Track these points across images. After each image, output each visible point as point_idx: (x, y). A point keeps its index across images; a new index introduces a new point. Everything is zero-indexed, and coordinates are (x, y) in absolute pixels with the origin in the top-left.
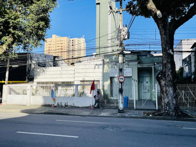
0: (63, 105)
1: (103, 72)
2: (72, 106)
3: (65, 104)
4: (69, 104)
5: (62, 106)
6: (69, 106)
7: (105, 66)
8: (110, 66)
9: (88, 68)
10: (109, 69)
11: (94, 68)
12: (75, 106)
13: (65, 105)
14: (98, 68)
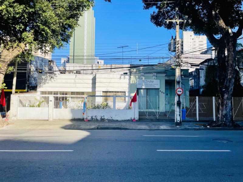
0: (99, 118)
1: (129, 83)
2: (110, 120)
3: (100, 117)
4: (106, 118)
5: (97, 120)
6: (106, 120)
7: (132, 77)
8: (137, 77)
9: (113, 78)
10: (135, 80)
11: (119, 77)
12: (114, 119)
13: (101, 119)
14: (124, 79)
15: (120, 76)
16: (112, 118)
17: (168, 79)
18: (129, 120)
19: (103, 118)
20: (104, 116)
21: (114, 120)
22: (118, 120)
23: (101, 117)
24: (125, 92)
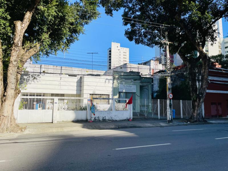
1: (113, 87)
2: (110, 120)
4: (107, 118)
5: (99, 120)
6: (107, 120)
8: (119, 82)
10: (117, 84)
15: (105, 80)
16: (112, 118)
17: (142, 85)
18: (125, 120)
19: (104, 118)
20: (105, 117)
21: (114, 120)
22: (116, 120)
23: (103, 118)
24: (108, 95)
